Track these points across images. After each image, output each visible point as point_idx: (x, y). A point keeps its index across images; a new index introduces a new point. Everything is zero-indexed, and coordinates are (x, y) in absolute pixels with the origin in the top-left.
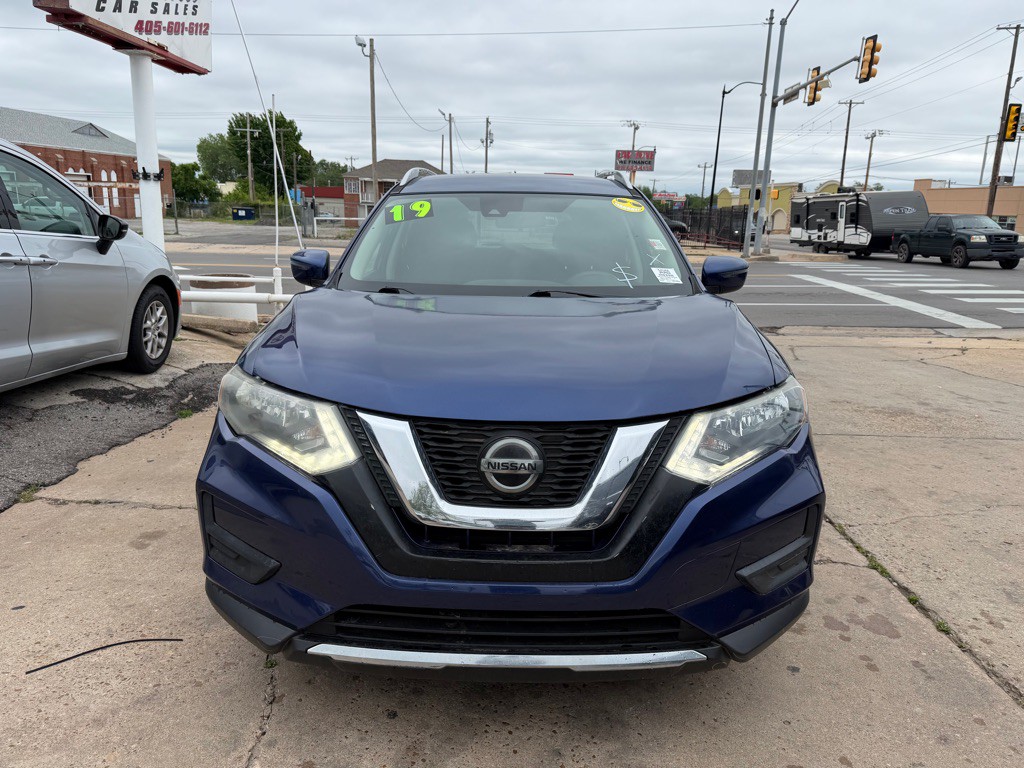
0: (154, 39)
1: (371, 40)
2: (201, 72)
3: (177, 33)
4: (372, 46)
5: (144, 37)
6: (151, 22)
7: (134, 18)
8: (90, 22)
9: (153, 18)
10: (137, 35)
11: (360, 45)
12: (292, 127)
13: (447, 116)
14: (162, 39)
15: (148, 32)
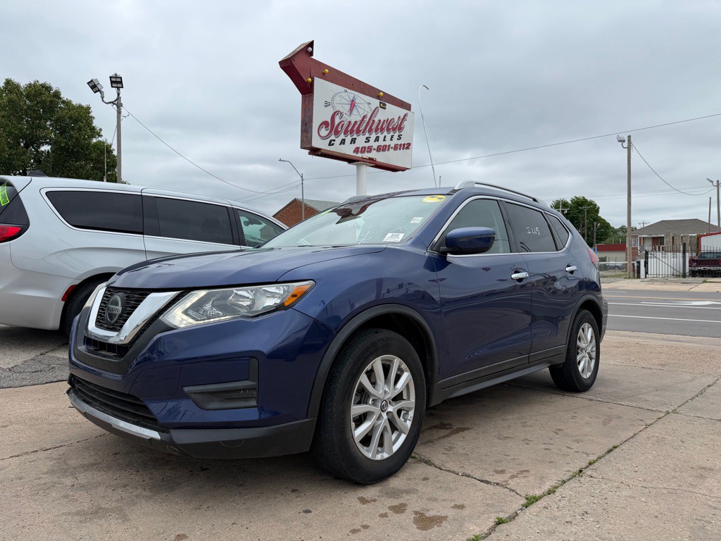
0: (366, 155)
1: (629, 137)
2: (403, 169)
3: (384, 150)
4: (629, 140)
5: (360, 155)
6: (365, 147)
7: (354, 146)
8: (323, 151)
9: (367, 145)
10: (355, 155)
11: (620, 141)
12: (592, 205)
13: (715, 183)
14: (373, 155)
15: (362, 152)
